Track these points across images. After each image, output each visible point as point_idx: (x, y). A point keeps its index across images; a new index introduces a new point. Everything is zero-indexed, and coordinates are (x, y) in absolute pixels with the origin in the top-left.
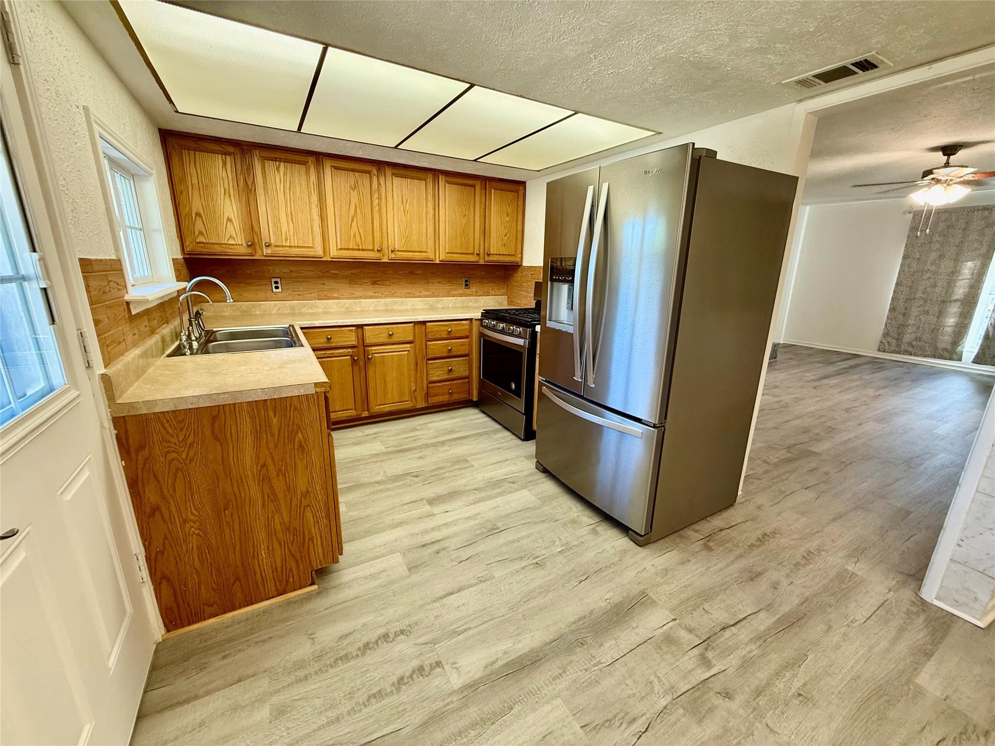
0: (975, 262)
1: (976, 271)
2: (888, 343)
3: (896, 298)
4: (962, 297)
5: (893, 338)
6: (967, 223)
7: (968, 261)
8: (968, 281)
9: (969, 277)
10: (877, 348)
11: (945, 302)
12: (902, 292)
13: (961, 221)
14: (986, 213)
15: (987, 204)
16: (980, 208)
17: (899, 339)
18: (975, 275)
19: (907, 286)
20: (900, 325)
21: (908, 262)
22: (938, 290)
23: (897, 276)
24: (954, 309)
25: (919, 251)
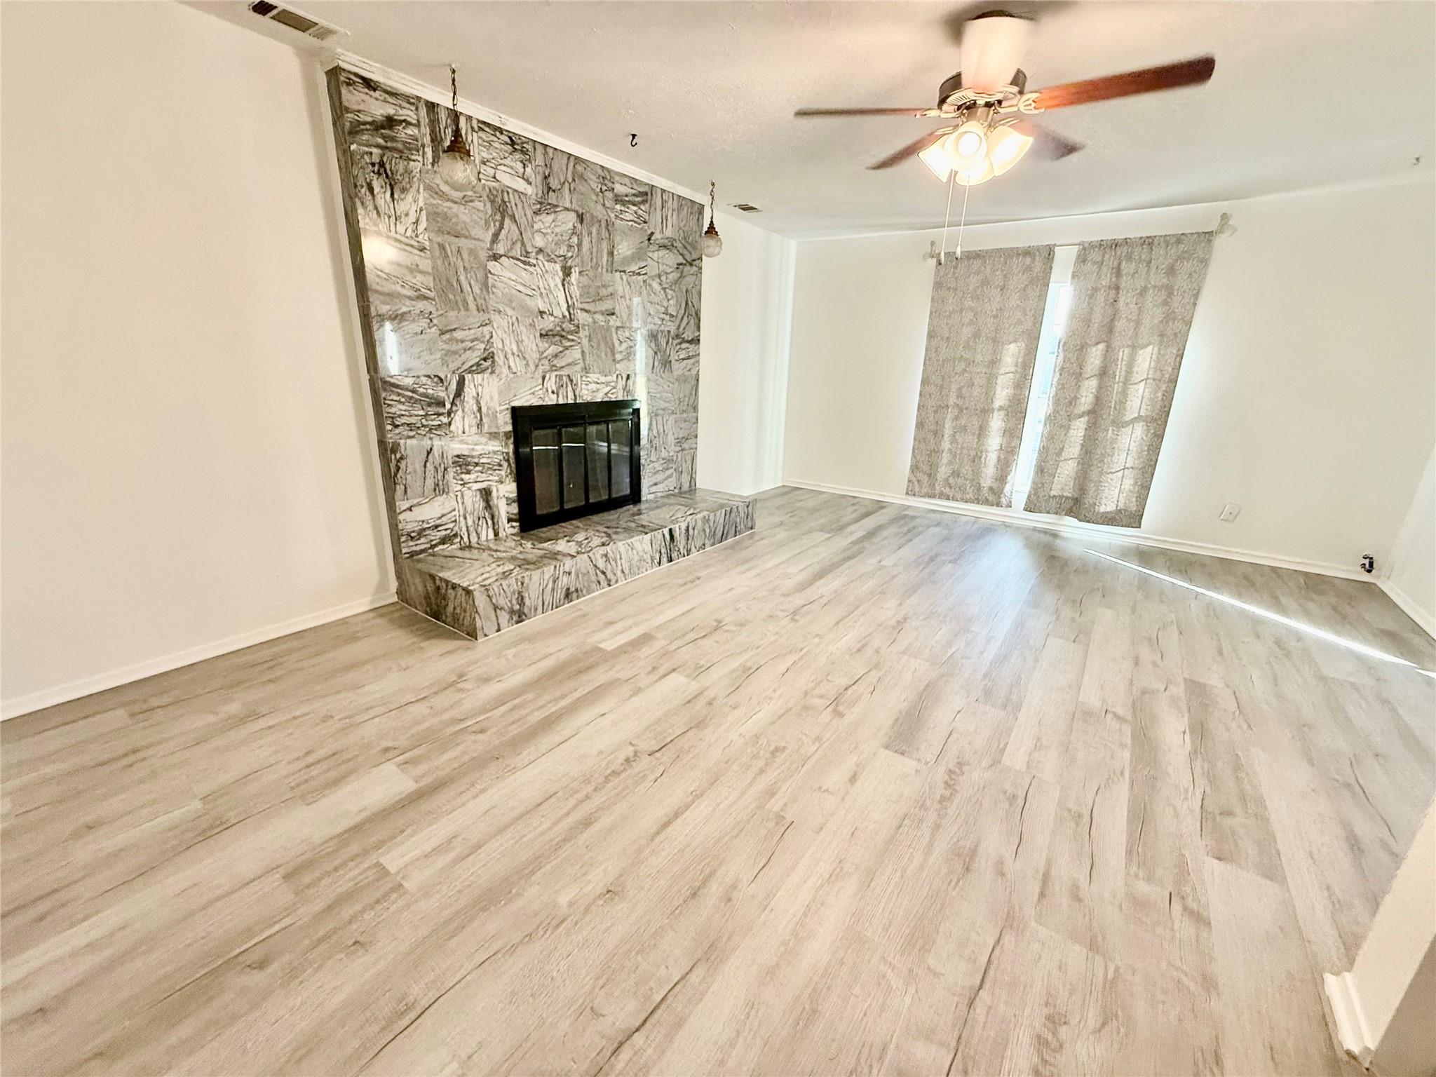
0: (1019, 344)
1: (1020, 360)
2: (918, 481)
3: (923, 406)
4: (1007, 403)
5: (925, 473)
6: (1005, 276)
7: (1011, 343)
8: (1011, 375)
9: (1013, 370)
10: (905, 492)
11: (986, 412)
12: (930, 395)
13: (997, 273)
14: (1028, 260)
15: (1028, 245)
16: (1020, 252)
17: (931, 476)
18: (1019, 365)
19: (936, 385)
20: (931, 451)
21: (934, 342)
22: (976, 391)
23: (922, 367)
24: (997, 422)
25: (947, 324)
